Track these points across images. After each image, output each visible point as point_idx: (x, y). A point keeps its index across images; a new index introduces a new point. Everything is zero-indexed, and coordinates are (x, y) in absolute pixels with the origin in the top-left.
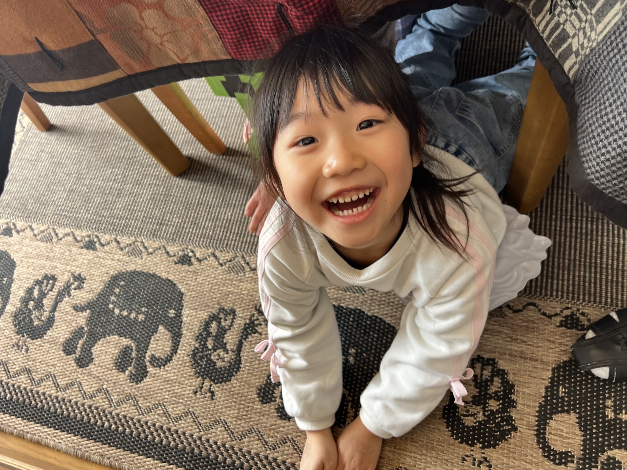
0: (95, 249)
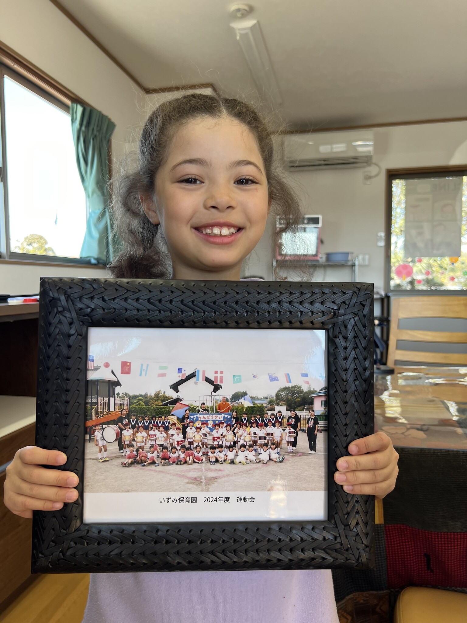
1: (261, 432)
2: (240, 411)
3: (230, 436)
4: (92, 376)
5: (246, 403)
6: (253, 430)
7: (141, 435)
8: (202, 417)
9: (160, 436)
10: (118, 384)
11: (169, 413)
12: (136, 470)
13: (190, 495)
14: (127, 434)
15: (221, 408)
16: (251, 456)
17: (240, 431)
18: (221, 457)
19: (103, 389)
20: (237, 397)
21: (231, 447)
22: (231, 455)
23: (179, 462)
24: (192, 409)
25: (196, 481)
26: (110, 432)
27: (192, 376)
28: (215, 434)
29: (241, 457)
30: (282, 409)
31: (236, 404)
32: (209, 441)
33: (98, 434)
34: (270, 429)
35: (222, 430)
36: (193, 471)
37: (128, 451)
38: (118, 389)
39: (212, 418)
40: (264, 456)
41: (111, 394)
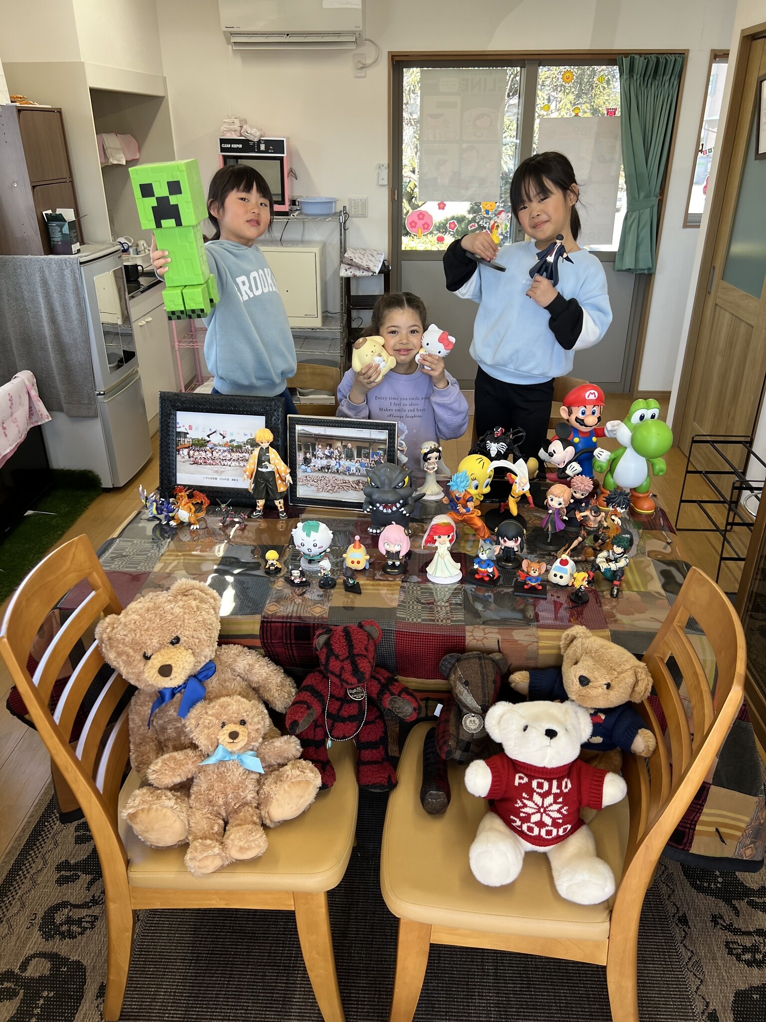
0: (684, 915)
1: (241, 455)
2: (233, 446)
3: (229, 456)
4: (178, 430)
5: (235, 444)
6: (238, 454)
7: (197, 453)
8: (219, 448)
9: (203, 454)
10: (188, 433)
11: (206, 446)
12: (195, 465)
13: (215, 477)
14: (192, 452)
15: (226, 445)
16: (237, 464)
17: (233, 454)
18: (226, 463)
19: (182, 435)
20: (231, 441)
21: (229, 460)
22: (229, 463)
23: (210, 464)
24: (215, 445)
25: (217, 472)
26: (186, 451)
27: (215, 432)
28: (224, 455)
29: (233, 464)
30: (249, 446)
31: (231, 444)
32: (221, 457)
33: (181, 452)
34: (244, 454)
35: (226, 453)
36: (216, 468)
37: (192, 459)
38: (188, 436)
39: (222, 448)
40: (242, 464)
41: (185, 437)
